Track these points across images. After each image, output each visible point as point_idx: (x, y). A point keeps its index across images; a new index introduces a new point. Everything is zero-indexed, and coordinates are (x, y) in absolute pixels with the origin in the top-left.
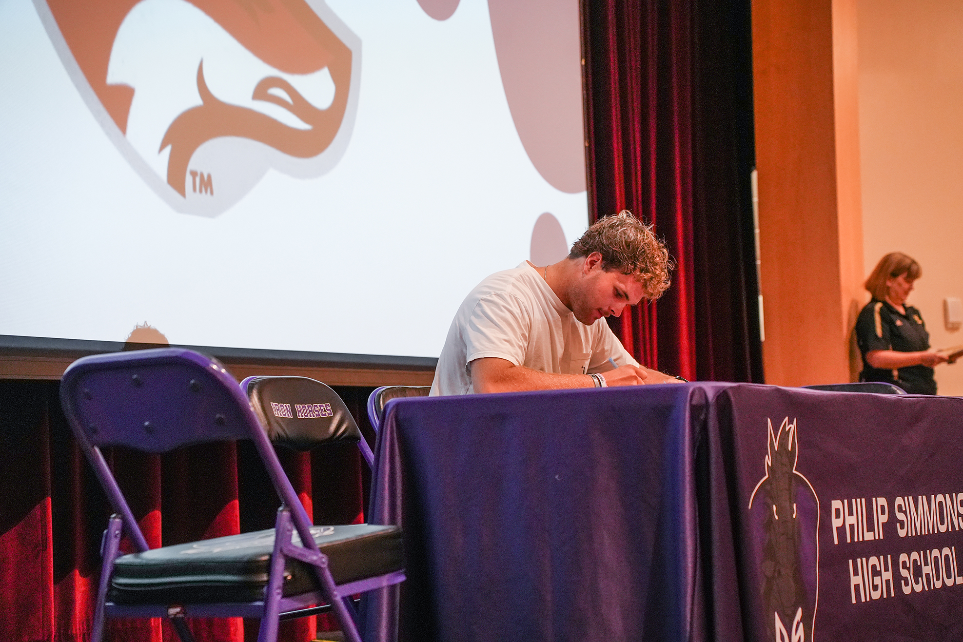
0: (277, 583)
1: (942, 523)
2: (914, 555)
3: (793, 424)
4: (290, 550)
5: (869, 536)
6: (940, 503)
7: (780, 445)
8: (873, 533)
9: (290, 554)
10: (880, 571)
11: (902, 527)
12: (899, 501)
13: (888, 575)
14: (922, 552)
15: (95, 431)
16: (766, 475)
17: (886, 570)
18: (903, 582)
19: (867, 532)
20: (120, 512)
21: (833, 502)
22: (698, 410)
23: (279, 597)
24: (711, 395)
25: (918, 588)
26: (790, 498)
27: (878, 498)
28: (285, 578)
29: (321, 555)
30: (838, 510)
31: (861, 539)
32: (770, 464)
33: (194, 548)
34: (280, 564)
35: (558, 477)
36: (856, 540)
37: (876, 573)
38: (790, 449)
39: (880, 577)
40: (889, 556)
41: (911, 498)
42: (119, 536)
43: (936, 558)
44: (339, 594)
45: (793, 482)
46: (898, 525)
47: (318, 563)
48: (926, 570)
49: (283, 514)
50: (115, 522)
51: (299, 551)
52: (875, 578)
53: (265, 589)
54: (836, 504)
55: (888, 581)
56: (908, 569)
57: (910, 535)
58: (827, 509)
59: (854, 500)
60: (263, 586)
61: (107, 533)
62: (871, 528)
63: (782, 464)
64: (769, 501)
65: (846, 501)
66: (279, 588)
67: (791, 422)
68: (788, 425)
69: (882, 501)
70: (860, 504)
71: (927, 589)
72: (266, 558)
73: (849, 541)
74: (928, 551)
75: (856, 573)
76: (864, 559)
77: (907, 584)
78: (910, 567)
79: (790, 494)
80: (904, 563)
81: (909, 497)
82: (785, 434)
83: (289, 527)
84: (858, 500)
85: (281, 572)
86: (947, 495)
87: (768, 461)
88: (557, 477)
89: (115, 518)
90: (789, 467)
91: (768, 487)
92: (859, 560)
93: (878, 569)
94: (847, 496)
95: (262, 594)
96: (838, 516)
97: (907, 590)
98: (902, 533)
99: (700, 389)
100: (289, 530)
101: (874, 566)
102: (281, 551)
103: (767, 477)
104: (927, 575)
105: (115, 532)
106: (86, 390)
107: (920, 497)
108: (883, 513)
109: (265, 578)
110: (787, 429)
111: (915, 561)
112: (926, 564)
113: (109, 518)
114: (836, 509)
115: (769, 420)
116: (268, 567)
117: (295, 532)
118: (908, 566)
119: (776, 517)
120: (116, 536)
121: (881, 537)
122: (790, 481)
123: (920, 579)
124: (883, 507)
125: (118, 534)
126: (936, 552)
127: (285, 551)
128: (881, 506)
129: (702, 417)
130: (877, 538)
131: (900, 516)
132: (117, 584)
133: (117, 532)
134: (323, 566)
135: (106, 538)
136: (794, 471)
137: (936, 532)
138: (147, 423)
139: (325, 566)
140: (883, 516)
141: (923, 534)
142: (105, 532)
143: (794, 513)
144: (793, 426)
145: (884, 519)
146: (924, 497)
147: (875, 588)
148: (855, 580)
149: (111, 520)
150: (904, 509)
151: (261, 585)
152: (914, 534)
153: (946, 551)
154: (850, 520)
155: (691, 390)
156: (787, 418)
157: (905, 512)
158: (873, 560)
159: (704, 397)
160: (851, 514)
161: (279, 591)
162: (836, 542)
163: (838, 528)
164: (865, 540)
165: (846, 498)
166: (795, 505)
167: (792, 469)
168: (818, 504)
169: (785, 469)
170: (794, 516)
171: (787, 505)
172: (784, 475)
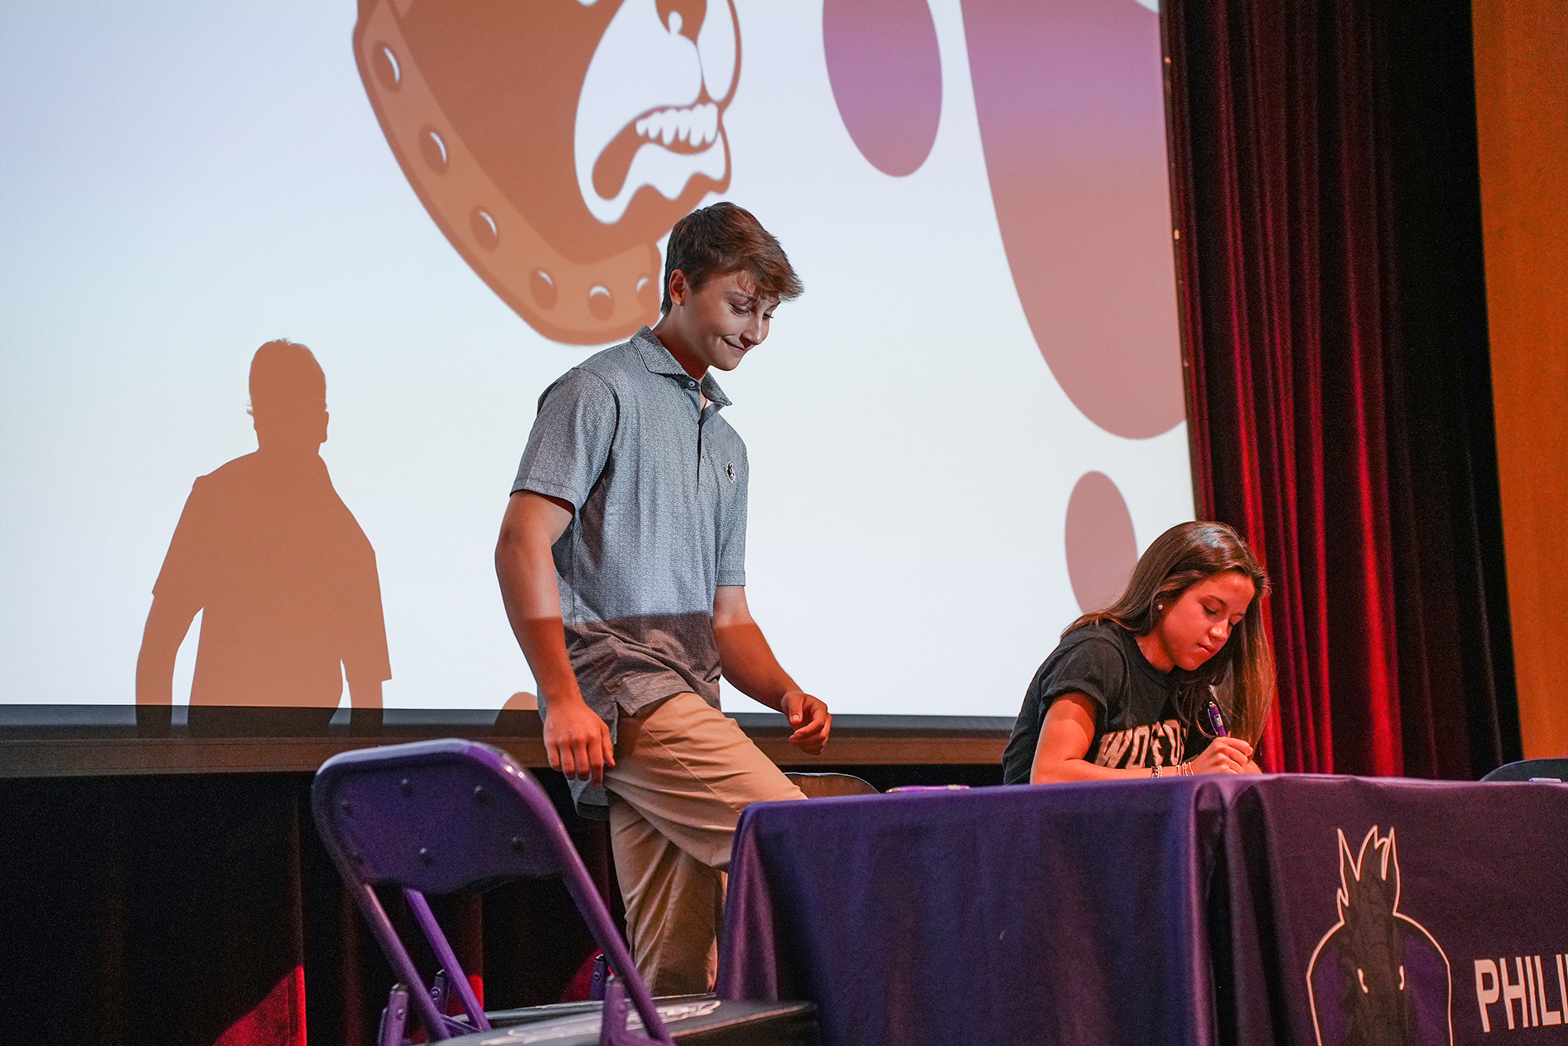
3: (1387, 837)
5: (1551, 1019)
7: (1365, 871)
8: (1559, 1012)
16: (1339, 920)
19: (1548, 1011)
20: (405, 981)
21: (1476, 962)
22: (1209, 820)
24: (1229, 795)
26: (1391, 958)
30: (1487, 978)
31: (1535, 1023)
32: (1346, 903)
36: (1526, 1025)
38: (1384, 878)
42: (403, 1017)
45: (1396, 932)
49: (616, 986)
50: (398, 995)
54: (1483, 966)
58: (1465, 976)
59: (1518, 960)
61: (387, 1013)
62: (1554, 1006)
63: (1372, 903)
65: (1503, 961)
67: (1383, 834)
68: (1379, 839)
70: (1530, 966)
73: (1511, 1026)
79: (1391, 950)
82: (1374, 853)
84: (1528, 959)
87: (1342, 897)
89: (397, 990)
90: (1384, 906)
91: (1346, 940)
94: (1504, 953)
96: (1488, 985)
103: (1343, 923)
105: (397, 1010)
106: (345, 802)
110: (1377, 845)
113: (391, 990)
114: (1483, 974)
115: (1341, 833)
119: (1366, 989)
120: (398, 1017)
122: (1390, 930)
125: (401, 1014)
129: (1216, 831)
133: (400, 1011)
135: (386, 1019)
136: (1396, 914)
138: (423, 851)
142: (385, 1011)
143: (1400, 981)
144: (1388, 842)
149: (392, 993)
154: (1518, 991)
156: (1375, 829)
160: (1513, 980)
162: (1487, 1029)
163: (1487, 1005)
164: (1544, 1023)
165: (1502, 957)
166: (1401, 969)
167: (1392, 911)
168: (1446, 965)
169: (1377, 911)
170: (1402, 986)
171: (1386, 968)
172: (1375, 921)
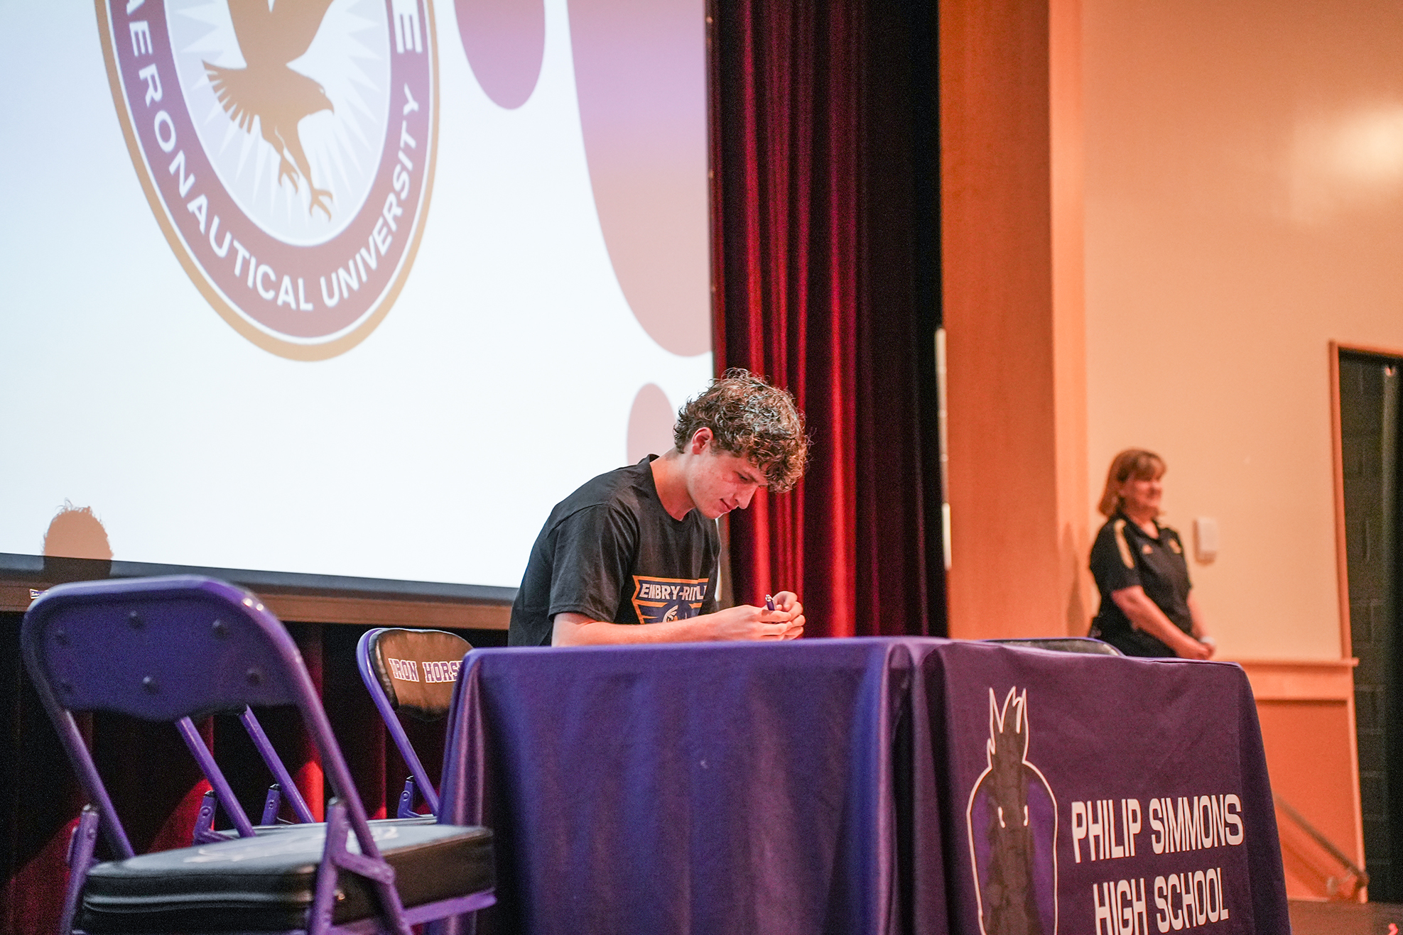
0: (325, 904)
1: (1207, 836)
2: (1173, 879)
3: (1021, 696)
4: (344, 860)
5: (1118, 852)
6: (1205, 807)
7: (1006, 725)
8: (1122, 847)
9: (344, 865)
10: (1132, 900)
11: (1158, 841)
12: (1154, 804)
13: (1140, 906)
14: (1182, 875)
15: (68, 689)
16: (987, 766)
17: (1139, 899)
18: (1158, 915)
19: (1116, 846)
20: (95, 801)
21: (1074, 804)
22: (899, 676)
23: (326, 925)
24: (916, 656)
25: (1178, 925)
26: (1020, 799)
27: (1128, 800)
28: (336, 898)
29: (385, 867)
30: (1079, 816)
31: (1108, 857)
33: (201, 855)
34: (330, 878)
35: (706, 764)
36: (1102, 857)
37: (1126, 903)
38: (1018, 730)
39: (1131, 909)
40: (1142, 880)
41: (1169, 800)
42: (94, 836)
43: (1200, 883)
44: (407, 920)
45: (1024, 777)
46: (1153, 837)
47: (381, 878)
48: (1188, 899)
49: (337, 808)
50: (89, 816)
51: (355, 861)
52: (1125, 910)
53: (307, 913)
54: (1077, 807)
55: (1140, 914)
56: (1166, 898)
57: (1167, 851)
58: (1065, 812)
59: (1099, 803)
60: (304, 910)
61: (77, 831)
62: (1120, 842)
63: (1010, 752)
64: (992, 800)
65: (1089, 803)
66: (327, 911)
67: (1019, 694)
68: (1016, 697)
69: (1134, 804)
70: (1105, 807)
71: (1188, 926)
72: (310, 869)
73: (1093, 858)
74: (1190, 874)
75: (1102, 904)
76: (1112, 884)
77: (1163, 919)
78: (1167, 895)
79: (1020, 791)
80: (1160, 889)
81: (1167, 799)
82: (1012, 710)
83: (344, 827)
84: (1105, 802)
85: (331, 890)
86: (1213, 797)
87: (991, 746)
88: (703, 763)
89: (88, 811)
90: (1017, 754)
91: (992, 783)
92: (1105, 885)
93: (1129, 898)
94: (1090, 797)
95: (303, 920)
96: (1079, 824)
97: (1163, 927)
98: (1158, 849)
99: (904, 648)
100: (342, 832)
101: (1124, 894)
102: (333, 860)
103: (989, 768)
104: (1189, 906)
105: (88, 829)
106: (60, 632)
107: (1180, 799)
108: (1135, 821)
109: (307, 897)
110: (1014, 704)
111: (1174, 887)
112: (1188, 892)
113: (81, 810)
114: (1077, 814)
115: (991, 691)
116: (313, 881)
117: (351, 835)
118: (1165, 894)
119: (1003, 824)
120: (89, 836)
121: (1133, 854)
122: (1020, 776)
123: (1180, 911)
124: (1134, 812)
125: (92, 834)
126: (1199, 875)
127: (338, 861)
128: (1133, 810)
129: (904, 686)
130: (1127, 855)
131: (1156, 825)
132: (88, 903)
133: (91, 831)
134: (387, 883)
135: (75, 838)
136: (1024, 762)
137: (1200, 847)
138: (147, 680)
139: (390, 882)
140: (1135, 824)
141: (1184, 850)
142: (74, 830)
143: (1024, 819)
144: (1022, 701)
145: (1136, 828)
146: (1185, 799)
147: (1125, 923)
148: (1101, 912)
149: (84, 814)
150: (1160, 816)
151: (301, 907)
152: (1172, 850)
153: (1211, 873)
154: (1096, 830)
155: (889, 649)
156: (1013, 689)
157: (1162, 820)
158: (1123, 885)
159: (906, 658)
160: (1095, 821)
161: (328, 916)
162: (1078, 860)
163: (1079, 840)
164: (1113, 857)
165: (1090, 800)
166: (1026, 808)
167: (1021, 758)
168: (1054, 807)
169: (1013, 759)
170: (1026, 823)
171: (1017, 808)
172: (1011, 767)
